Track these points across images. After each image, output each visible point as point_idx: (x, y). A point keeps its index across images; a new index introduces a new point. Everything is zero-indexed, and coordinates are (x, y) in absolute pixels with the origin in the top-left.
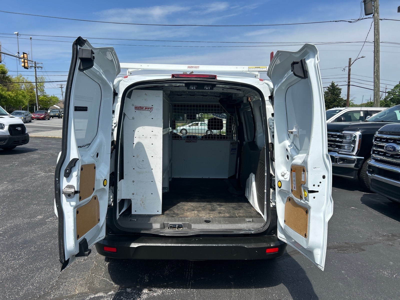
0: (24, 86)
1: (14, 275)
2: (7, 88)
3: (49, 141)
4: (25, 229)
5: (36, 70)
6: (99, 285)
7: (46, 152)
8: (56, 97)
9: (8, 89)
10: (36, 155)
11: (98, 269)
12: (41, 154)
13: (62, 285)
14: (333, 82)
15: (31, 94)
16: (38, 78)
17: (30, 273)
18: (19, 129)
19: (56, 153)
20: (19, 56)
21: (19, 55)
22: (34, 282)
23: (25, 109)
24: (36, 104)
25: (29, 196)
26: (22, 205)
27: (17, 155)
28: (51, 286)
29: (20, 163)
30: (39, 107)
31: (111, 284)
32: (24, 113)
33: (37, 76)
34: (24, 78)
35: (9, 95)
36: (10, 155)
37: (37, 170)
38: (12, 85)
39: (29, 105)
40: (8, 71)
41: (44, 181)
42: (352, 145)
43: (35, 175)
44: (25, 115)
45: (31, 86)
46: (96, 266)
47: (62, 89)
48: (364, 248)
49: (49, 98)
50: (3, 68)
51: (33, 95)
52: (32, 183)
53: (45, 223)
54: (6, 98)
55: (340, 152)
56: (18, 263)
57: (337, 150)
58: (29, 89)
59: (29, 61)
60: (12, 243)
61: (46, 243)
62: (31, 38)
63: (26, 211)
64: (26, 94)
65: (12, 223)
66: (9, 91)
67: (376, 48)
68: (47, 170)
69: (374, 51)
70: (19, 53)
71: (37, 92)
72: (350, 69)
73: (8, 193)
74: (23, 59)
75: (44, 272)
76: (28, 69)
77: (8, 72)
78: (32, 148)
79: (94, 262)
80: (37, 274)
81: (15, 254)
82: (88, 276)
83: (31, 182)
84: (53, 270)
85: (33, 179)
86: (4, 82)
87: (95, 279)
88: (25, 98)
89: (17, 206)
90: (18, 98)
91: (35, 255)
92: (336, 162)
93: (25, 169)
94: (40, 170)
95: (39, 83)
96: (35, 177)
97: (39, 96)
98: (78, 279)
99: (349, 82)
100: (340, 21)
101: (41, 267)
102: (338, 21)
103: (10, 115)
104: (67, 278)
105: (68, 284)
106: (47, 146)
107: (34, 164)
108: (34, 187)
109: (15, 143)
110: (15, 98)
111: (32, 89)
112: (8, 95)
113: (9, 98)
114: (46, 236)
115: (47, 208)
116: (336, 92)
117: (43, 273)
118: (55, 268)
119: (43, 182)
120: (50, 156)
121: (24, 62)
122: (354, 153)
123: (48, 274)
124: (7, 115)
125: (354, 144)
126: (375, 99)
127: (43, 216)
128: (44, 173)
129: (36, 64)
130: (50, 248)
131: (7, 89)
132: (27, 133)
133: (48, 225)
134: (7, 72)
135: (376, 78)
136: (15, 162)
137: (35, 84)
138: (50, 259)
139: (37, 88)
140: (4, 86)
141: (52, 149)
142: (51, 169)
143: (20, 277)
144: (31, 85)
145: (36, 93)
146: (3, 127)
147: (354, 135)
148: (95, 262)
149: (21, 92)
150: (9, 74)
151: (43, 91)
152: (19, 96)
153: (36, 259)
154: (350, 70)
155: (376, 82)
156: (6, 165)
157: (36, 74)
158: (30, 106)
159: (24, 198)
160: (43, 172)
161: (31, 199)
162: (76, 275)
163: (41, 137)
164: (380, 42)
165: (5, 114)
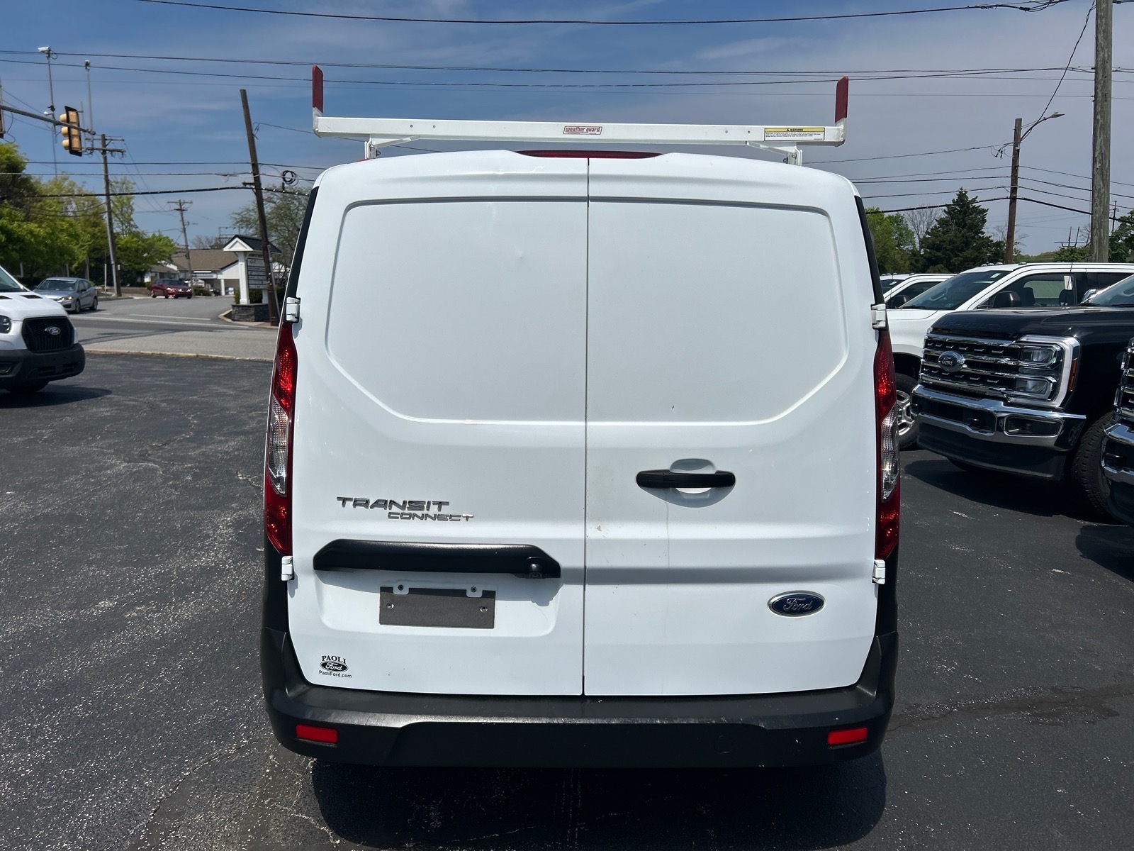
0: (74, 205)
1: (16, 803)
2: (24, 212)
3: (145, 365)
4: (59, 642)
5: (105, 158)
6: (284, 840)
7: (134, 400)
8: (168, 238)
9: (28, 213)
10: (105, 407)
11: (280, 781)
12: (120, 405)
13: (166, 836)
14: (961, 189)
15: (97, 229)
16: (113, 184)
17: (65, 797)
18: (54, 330)
19: (163, 401)
20: (54, 118)
21: (53, 115)
22: (77, 830)
23: (79, 273)
24: (109, 258)
25: (78, 535)
26: (54, 564)
27: (51, 407)
28: (131, 841)
29: (57, 431)
30: (119, 266)
31: (321, 836)
32: (73, 285)
33: (110, 178)
34: (74, 185)
35: (31, 232)
36: (29, 409)
37: (105, 454)
38: (39, 204)
39: (90, 262)
40: (26, 161)
41: (125, 487)
42: (1050, 378)
43: (99, 469)
44: (78, 291)
45: (96, 205)
46: (276, 769)
47: (182, 214)
48: (1112, 707)
49: (147, 240)
50: (11, 153)
51: (100, 231)
52: (89, 495)
53: (122, 625)
54: (23, 241)
55: (1013, 400)
56: (32, 761)
57: (1003, 393)
58: (90, 216)
59: (84, 131)
60: (16, 690)
61: (120, 692)
62: (87, 64)
63: (66, 583)
64: (79, 229)
65: (22, 624)
66: (32, 221)
67: (1102, 87)
68: (136, 453)
69: (1095, 97)
70: (52, 108)
71: (111, 224)
72: (1018, 150)
73: (15, 527)
74: (65, 125)
75: (112, 791)
76: (80, 154)
77: (27, 166)
78: (93, 387)
79: (268, 755)
80: (87, 800)
81: (24, 727)
82: (251, 806)
83: (86, 490)
84: (141, 784)
85: (94, 483)
86: (16, 193)
87: (270, 817)
88: (78, 240)
89: (39, 568)
90: (57, 240)
91: (84, 733)
92: (1000, 430)
93: (69, 450)
94: (113, 454)
95: (118, 197)
96: (100, 476)
97: (118, 234)
98: (217, 816)
99: (1014, 190)
100: (997, 6)
101: (102, 775)
102: (991, 7)
103: (27, 291)
104: (183, 812)
105: (184, 834)
106: (138, 382)
107: (99, 435)
108: (94, 507)
109: (42, 372)
110: (49, 242)
111: (98, 214)
112: (27, 233)
113: (31, 242)
114: (122, 667)
115: (130, 575)
116: (972, 219)
117: (109, 795)
118: (145, 778)
119: (121, 491)
120: (145, 412)
121: (69, 135)
122: (1057, 403)
123: (122, 799)
124: (18, 290)
125: (1058, 377)
126: (1096, 238)
127: (115, 601)
128: (126, 464)
129: (107, 142)
130: (133, 710)
131: (24, 214)
132: (78, 344)
133: (129, 632)
134: (22, 165)
135: (1098, 177)
136: (43, 429)
137: (104, 199)
138: (133, 748)
139: (110, 212)
140: (17, 207)
141: (152, 391)
142: (147, 451)
143: (34, 808)
144: (93, 205)
145: (108, 227)
146: (7, 327)
147: (1058, 349)
148: (271, 757)
149: (64, 223)
150: (28, 170)
151: (127, 221)
152: (61, 236)
153: (87, 747)
154: (1016, 153)
155: (1100, 189)
156: (15, 440)
157: (106, 171)
158: (93, 265)
159: (62, 542)
160: (124, 460)
161: (82, 546)
162: (211, 802)
163: (122, 354)
164: (1113, 69)
165: (13, 286)
